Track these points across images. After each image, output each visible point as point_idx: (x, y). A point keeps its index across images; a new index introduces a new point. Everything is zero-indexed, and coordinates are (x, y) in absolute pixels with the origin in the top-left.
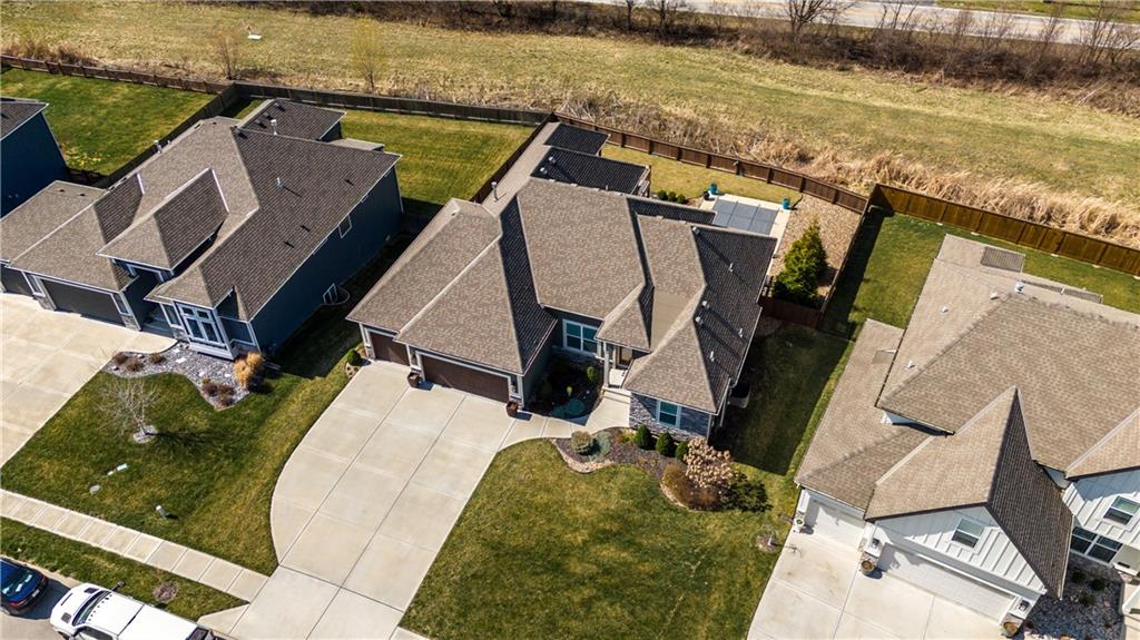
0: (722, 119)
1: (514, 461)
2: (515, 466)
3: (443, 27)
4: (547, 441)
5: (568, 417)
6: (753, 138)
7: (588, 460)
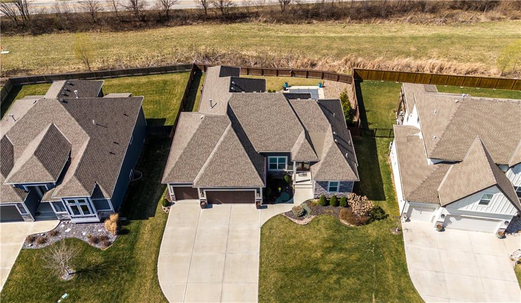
0: (270, 53)
1: (271, 229)
2: (272, 231)
3: (112, 31)
4: (281, 215)
5: (284, 202)
6: (288, 60)
7: (304, 218)
